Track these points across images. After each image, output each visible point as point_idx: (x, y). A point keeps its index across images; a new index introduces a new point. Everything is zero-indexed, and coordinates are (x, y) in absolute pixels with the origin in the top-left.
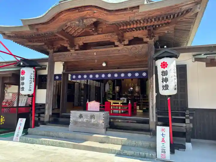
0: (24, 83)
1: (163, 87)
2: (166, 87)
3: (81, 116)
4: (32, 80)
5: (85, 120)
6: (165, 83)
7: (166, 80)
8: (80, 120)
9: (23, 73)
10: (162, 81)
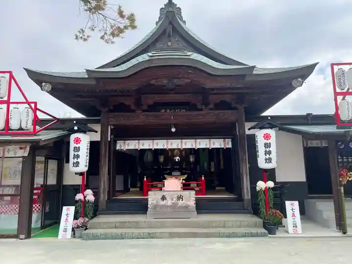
0: (79, 156)
5: (169, 202)
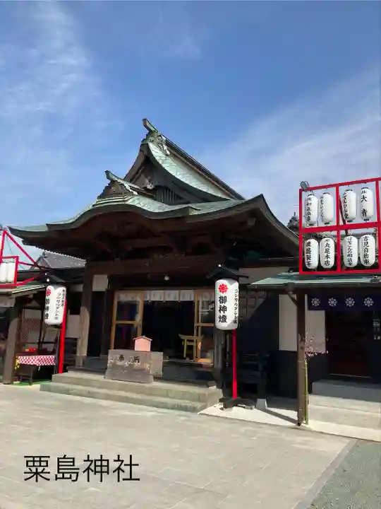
1: (220, 318)
2: (224, 319)
3: (122, 358)
4: (61, 303)
6: (222, 314)
7: (224, 309)
8: (119, 363)
9: (49, 293)
10: (220, 311)
